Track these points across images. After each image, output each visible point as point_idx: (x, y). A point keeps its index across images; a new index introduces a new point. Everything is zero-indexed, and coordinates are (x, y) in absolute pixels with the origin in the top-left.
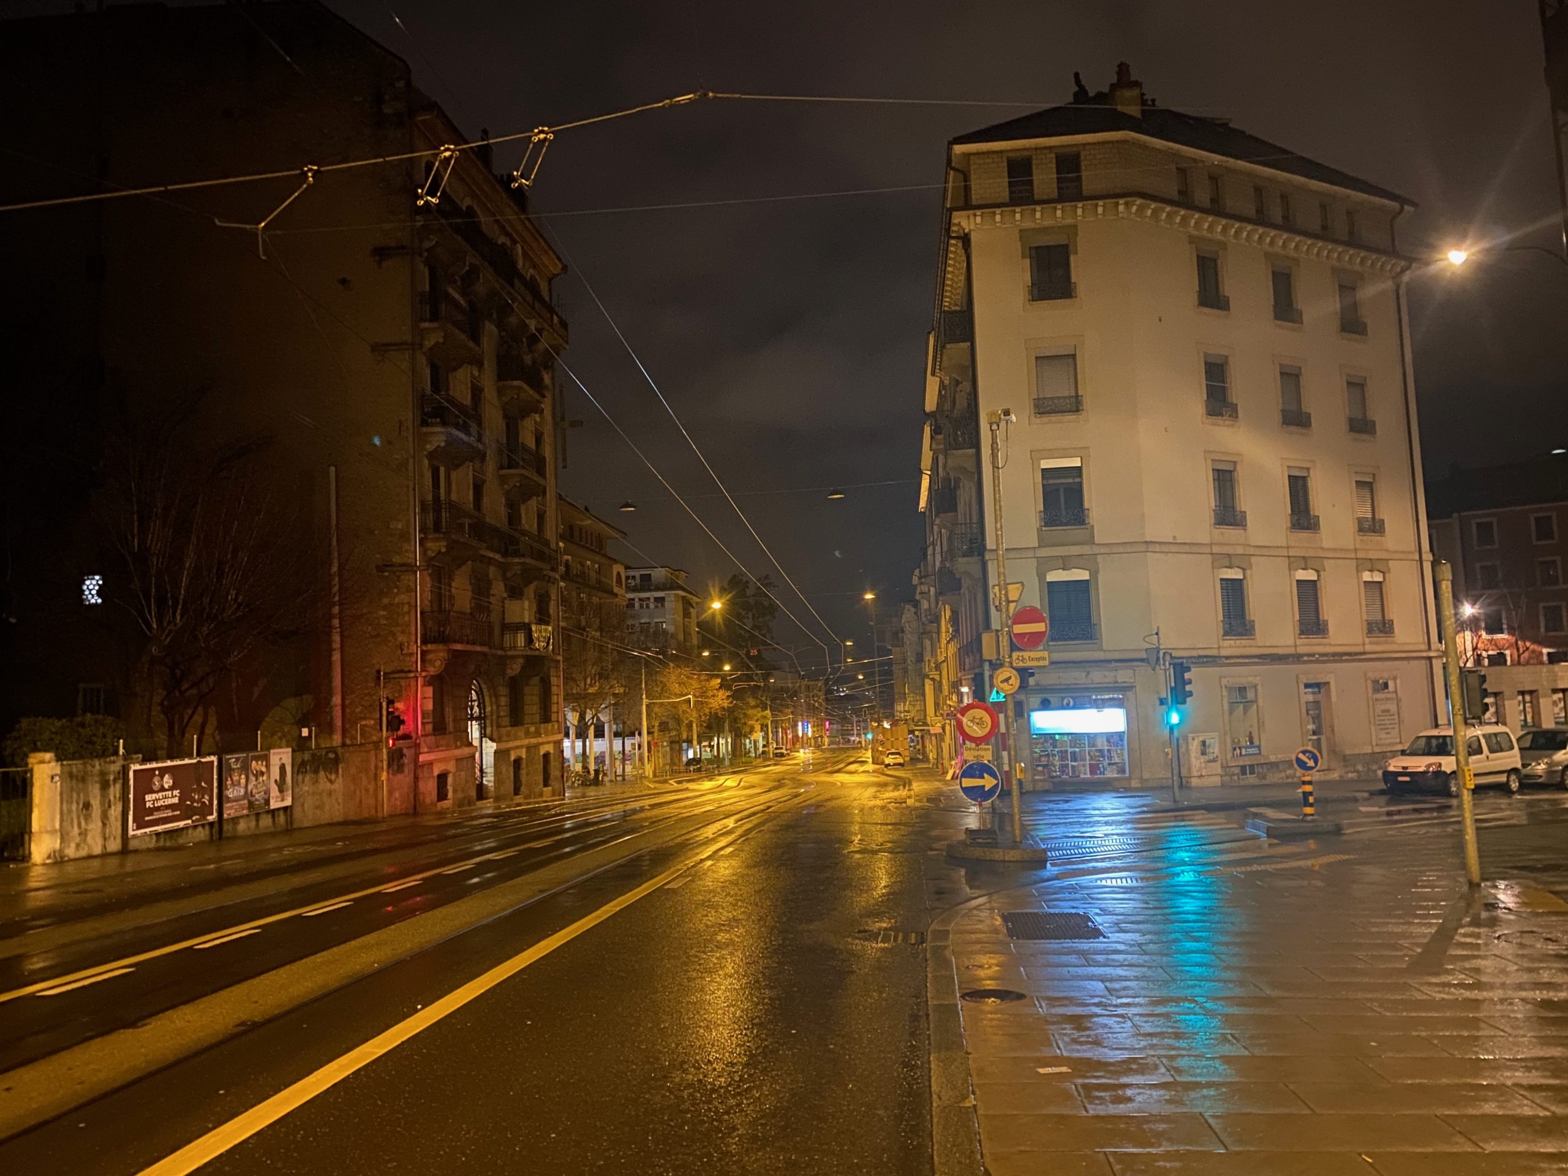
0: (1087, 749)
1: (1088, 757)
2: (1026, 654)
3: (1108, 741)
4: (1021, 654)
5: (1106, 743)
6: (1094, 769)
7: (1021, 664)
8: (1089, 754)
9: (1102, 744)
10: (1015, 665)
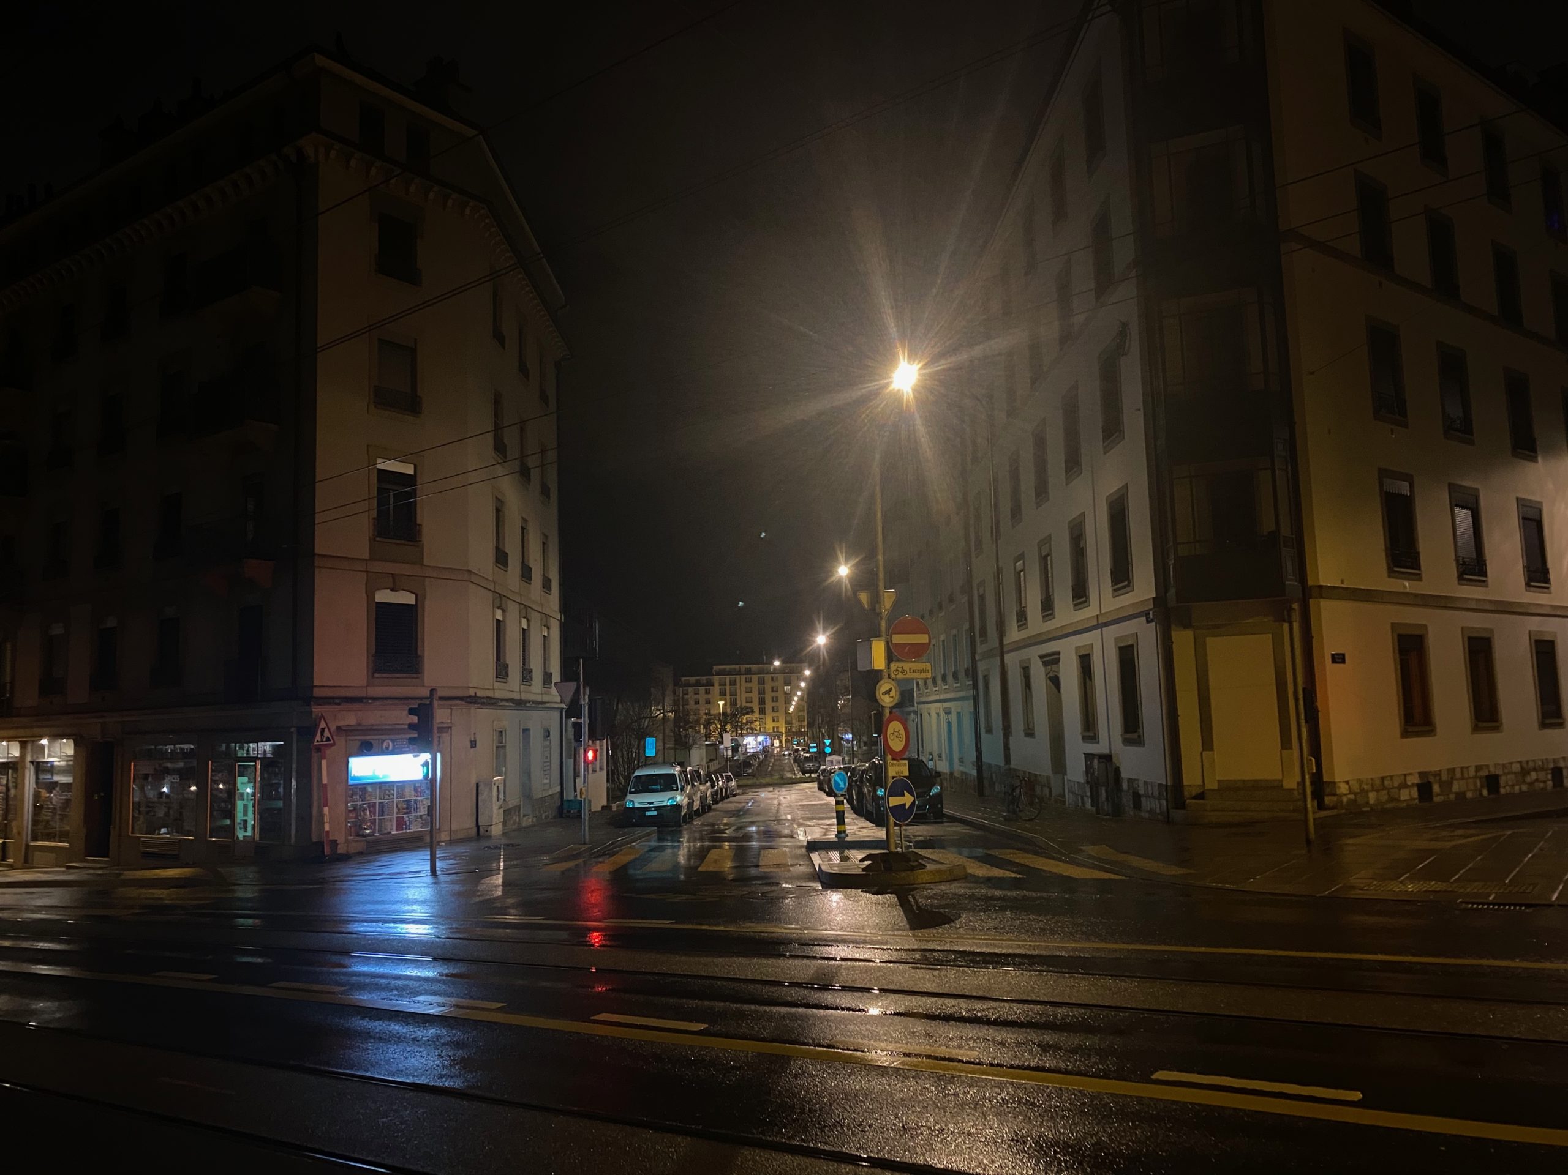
0: (395, 800)
1: (395, 810)
2: (907, 666)
3: (416, 790)
4: (900, 665)
5: (413, 793)
6: (400, 824)
7: (900, 676)
8: (397, 806)
9: (410, 795)
10: (893, 676)
